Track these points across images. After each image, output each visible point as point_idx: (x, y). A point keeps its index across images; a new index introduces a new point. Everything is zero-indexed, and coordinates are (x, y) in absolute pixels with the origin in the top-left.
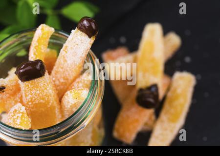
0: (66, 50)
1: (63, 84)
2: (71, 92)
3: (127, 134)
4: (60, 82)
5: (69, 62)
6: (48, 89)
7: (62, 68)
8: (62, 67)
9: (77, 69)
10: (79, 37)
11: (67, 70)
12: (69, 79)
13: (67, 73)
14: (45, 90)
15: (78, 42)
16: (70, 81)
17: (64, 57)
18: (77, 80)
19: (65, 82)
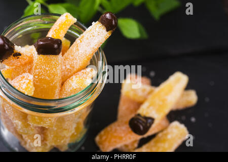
0: (82, 40)
1: (69, 70)
2: (76, 77)
3: (107, 144)
4: (66, 68)
5: (80, 51)
6: (57, 68)
7: (72, 56)
8: (73, 54)
9: (86, 59)
10: (97, 29)
11: (76, 59)
12: (75, 67)
13: (75, 61)
14: (54, 69)
15: (96, 34)
16: (75, 70)
17: (77, 46)
18: (83, 71)
19: (70, 70)
